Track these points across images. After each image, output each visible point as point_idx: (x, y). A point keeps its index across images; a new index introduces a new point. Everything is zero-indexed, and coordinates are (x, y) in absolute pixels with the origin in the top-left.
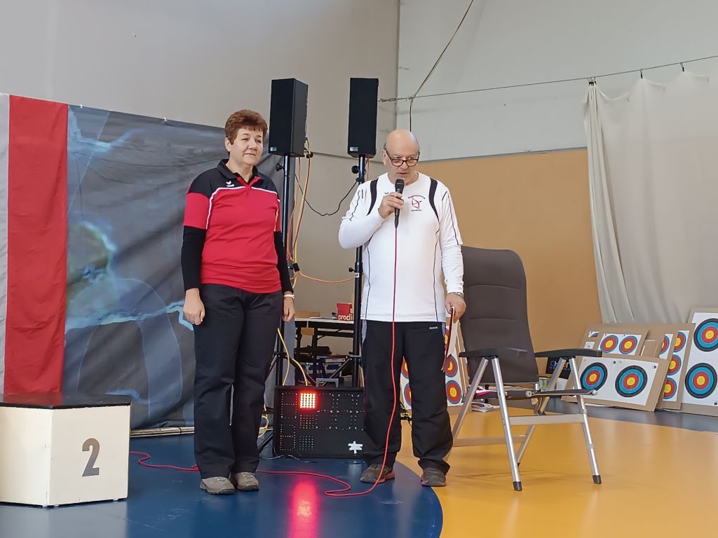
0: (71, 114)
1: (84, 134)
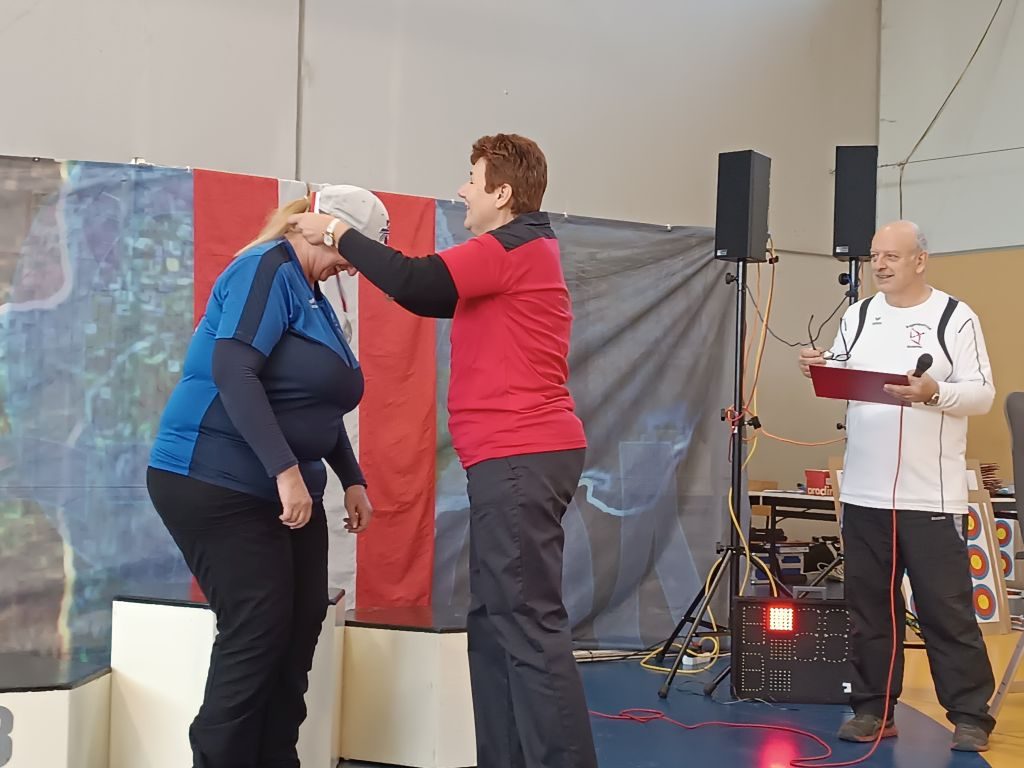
0: (439, 211)
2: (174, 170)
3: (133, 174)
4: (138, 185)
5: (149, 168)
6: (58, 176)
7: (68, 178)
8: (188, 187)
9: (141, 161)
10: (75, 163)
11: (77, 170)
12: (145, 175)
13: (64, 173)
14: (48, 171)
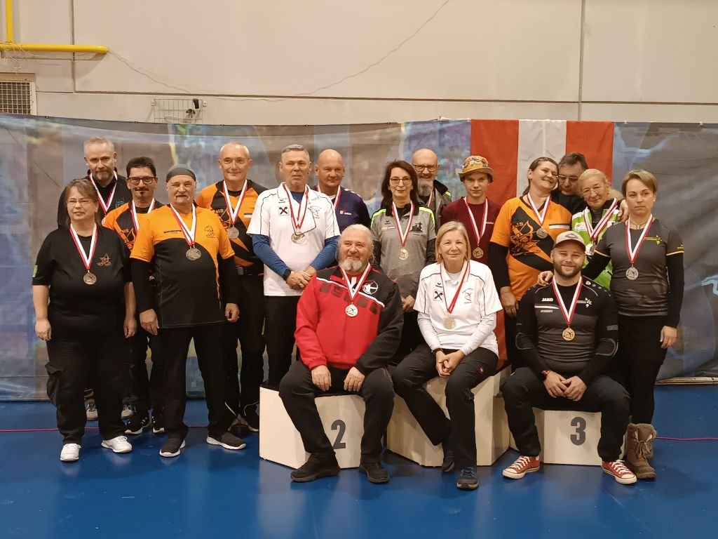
0: (617, 129)
1: (628, 144)
2: (460, 121)
3: (438, 126)
4: (442, 132)
5: (447, 122)
6: (400, 131)
7: (405, 131)
8: (468, 130)
9: (443, 118)
10: (408, 123)
11: (409, 127)
12: (445, 126)
13: (403, 129)
14: (395, 129)
